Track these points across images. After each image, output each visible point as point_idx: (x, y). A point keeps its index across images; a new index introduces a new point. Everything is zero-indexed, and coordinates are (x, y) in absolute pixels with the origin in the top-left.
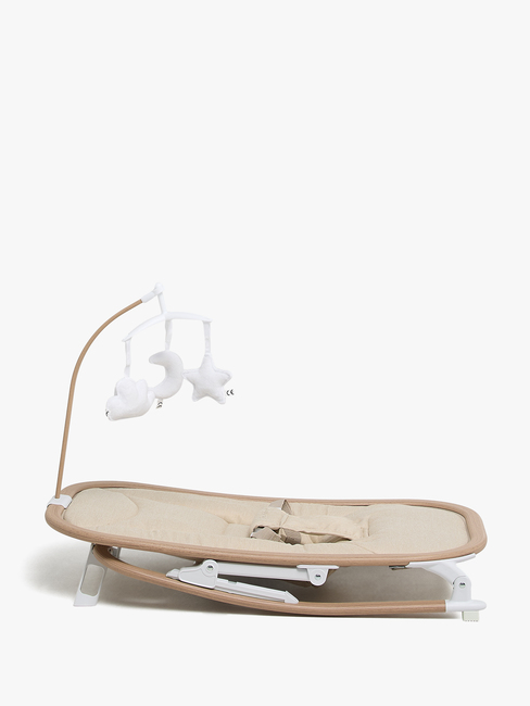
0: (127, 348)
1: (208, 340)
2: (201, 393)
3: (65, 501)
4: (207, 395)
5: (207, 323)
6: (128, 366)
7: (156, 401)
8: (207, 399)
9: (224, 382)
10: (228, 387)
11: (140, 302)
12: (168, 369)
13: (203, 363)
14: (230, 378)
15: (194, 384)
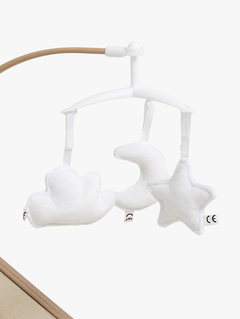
0: (69, 125)
1: (185, 139)
4: (179, 219)
5: (186, 117)
6: (68, 151)
13: (178, 170)
15: (162, 202)
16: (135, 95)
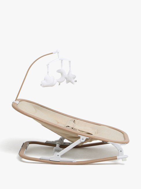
0: (48, 67)
1: (70, 66)
2: (68, 81)
3: (17, 102)
4: (70, 82)
5: (70, 62)
6: (48, 72)
7: (58, 83)
8: (70, 83)
9: (74, 78)
10: (75, 80)
11: (52, 53)
12: (62, 74)
13: (69, 73)
14: (75, 77)
15: (66, 79)
16: (60, 60)
